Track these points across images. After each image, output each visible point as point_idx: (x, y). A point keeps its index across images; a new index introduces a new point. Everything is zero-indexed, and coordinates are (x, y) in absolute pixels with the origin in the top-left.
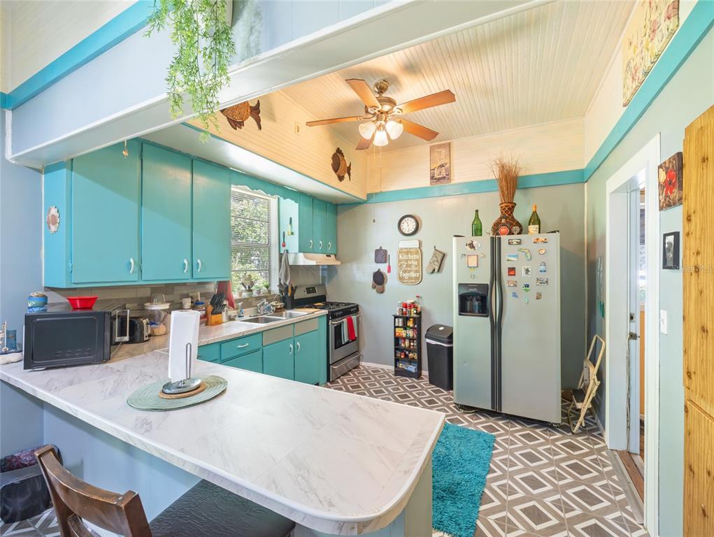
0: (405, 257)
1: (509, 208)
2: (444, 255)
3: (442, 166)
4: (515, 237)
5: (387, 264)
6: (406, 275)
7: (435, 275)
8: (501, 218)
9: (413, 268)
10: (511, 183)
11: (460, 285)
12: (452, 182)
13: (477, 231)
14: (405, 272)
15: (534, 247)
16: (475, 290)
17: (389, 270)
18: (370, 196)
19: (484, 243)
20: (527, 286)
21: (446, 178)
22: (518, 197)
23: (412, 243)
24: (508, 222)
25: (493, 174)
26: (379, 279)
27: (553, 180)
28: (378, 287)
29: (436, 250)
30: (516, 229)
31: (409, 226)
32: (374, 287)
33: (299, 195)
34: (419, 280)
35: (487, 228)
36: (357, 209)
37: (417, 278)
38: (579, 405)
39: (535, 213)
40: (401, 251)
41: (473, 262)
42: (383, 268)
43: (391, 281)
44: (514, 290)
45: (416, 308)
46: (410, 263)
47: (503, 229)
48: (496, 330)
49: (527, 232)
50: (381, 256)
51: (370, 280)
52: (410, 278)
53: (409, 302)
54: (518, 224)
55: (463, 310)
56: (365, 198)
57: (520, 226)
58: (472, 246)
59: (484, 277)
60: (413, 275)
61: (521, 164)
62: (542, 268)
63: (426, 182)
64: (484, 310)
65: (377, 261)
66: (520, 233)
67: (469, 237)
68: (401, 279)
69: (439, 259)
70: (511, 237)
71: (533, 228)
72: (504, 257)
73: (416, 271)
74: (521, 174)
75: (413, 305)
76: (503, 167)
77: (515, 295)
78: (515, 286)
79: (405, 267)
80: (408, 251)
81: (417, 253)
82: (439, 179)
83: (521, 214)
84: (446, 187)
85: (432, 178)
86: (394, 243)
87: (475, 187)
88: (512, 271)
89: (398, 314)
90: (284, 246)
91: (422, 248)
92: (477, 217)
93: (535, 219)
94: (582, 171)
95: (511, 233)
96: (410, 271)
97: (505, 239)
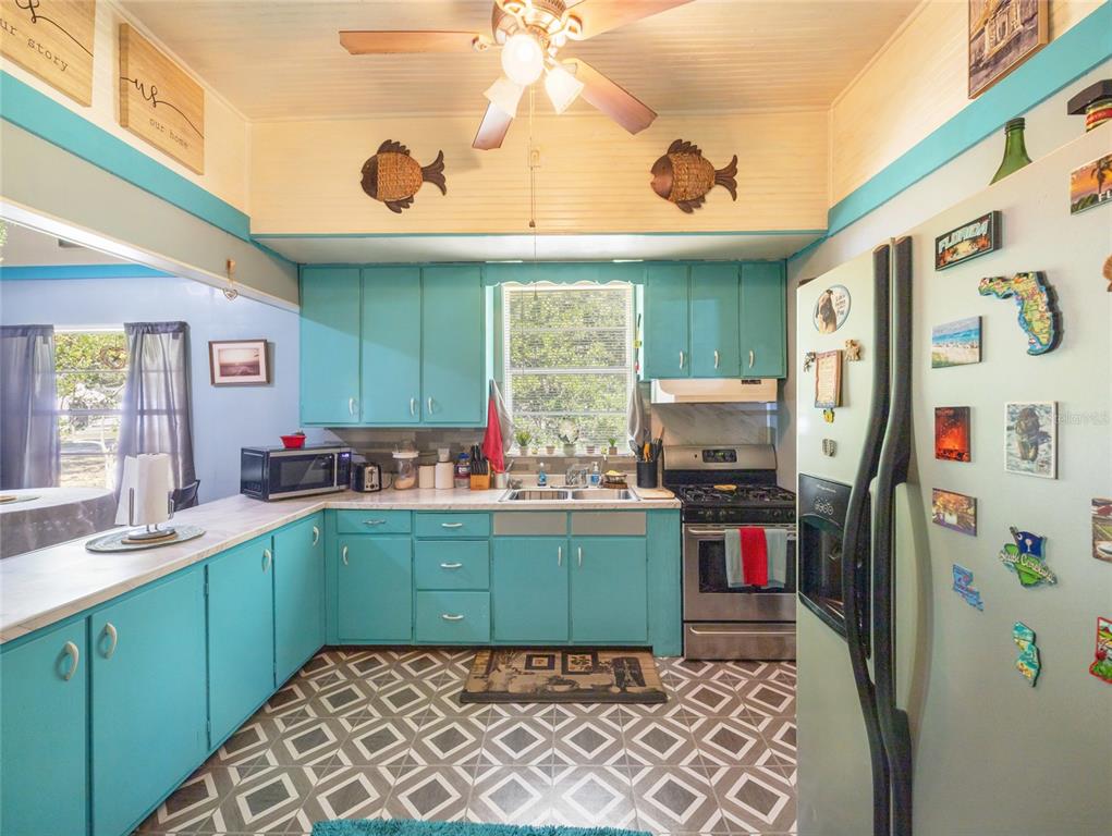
90: (638, 368)
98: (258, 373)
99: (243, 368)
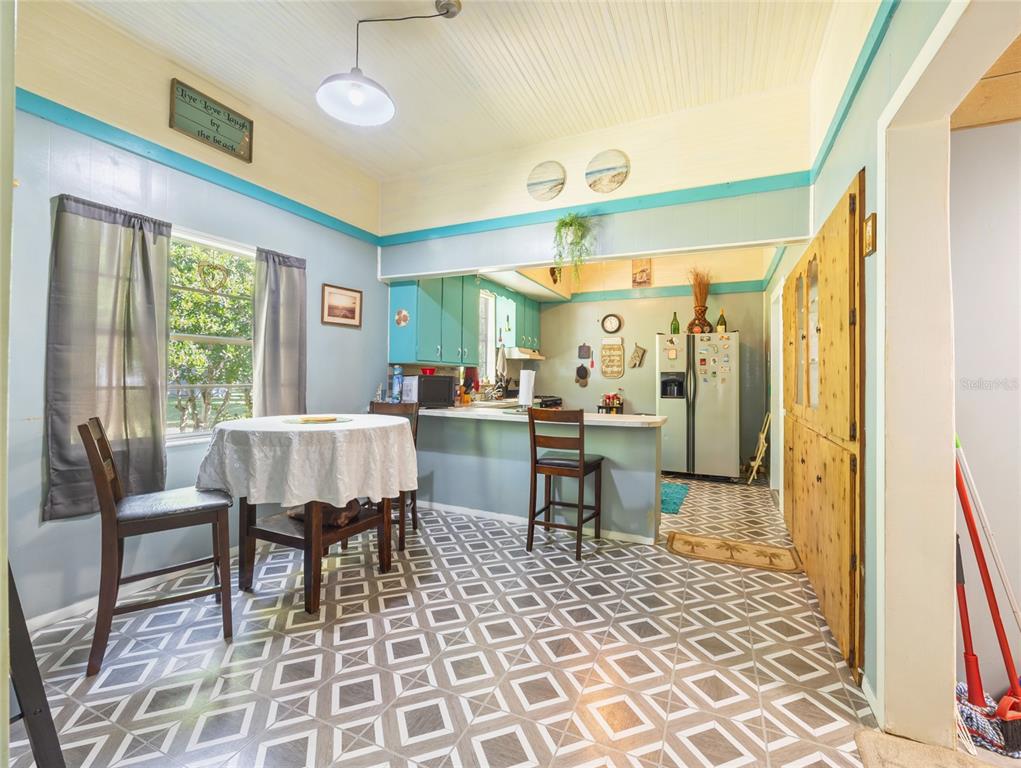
0: (608, 353)
1: (702, 311)
2: (645, 351)
3: (643, 271)
4: (706, 335)
5: (590, 360)
6: (609, 370)
7: (635, 369)
8: (695, 320)
9: (616, 363)
10: (704, 289)
11: (662, 373)
12: (653, 286)
13: (676, 330)
14: (608, 366)
15: (720, 344)
16: (674, 377)
17: (592, 366)
18: (574, 295)
19: (681, 339)
20: (715, 373)
21: (647, 282)
22: (710, 302)
23: (615, 340)
24: (701, 323)
25: (688, 281)
26: (582, 374)
27: (738, 288)
28: (581, 380)
29: (637, 347)
30: (707, 328)
31: (612, 324)
32: (577, 381)
33: (516, 295)
34: (621, 374)
35: (684, 327)
36: (560, 307)
37: (619, 372)
38: (753, 464)
39: (722, 316)
40: (604, 348)
41: (672, 355)
42: (586, 363)
43: (595, 375)
44: (705, 376)
45: (618, 399)
46: (612, 358)
47: (697, 329)
48: (691, 408)
49: (716, 332)
50: (585, 351)
51: (574, 374)
52: (612, 372)
53: (611, 394)
54: (709, 325)
55: (665, 393)
56: (569, 297)
57: (710, 326)
58: (671, 342)
59: (680, 366)
60: (615, 369)
61: (712, 274)
62: (726, 359)
63: (628, 285)
64: (681, 393)
65: (580, 357)
66: (711, 332)
67: (669, 335)
68: (604, 373)
69: (640, 355)
70: (703, 335)
71: (720, 328)
72: (698, 350)
73: (618, 366)
74: (712, 282)
75: (615, 397)
76: (697, 275)
77: (705, 380)
78: (705, 373)
79: (608, 361)
80: (611, 348)
81: (619, 349)
82: (640, 283)
83: (712, 317)
84: (647, 290)
85: (634, 281)
86: (597, 340)
87: (673, 291)
88: (703, 361)
89: (601, 405)
90: (500, 340)
91: (625, 345)
92: (675, 319)
93: (722, 321)
94: (761, 282)
95: (703, 332)
96: (612, 366)
97: (698, 336)
98: (353, 318)
99: (344, 312)
